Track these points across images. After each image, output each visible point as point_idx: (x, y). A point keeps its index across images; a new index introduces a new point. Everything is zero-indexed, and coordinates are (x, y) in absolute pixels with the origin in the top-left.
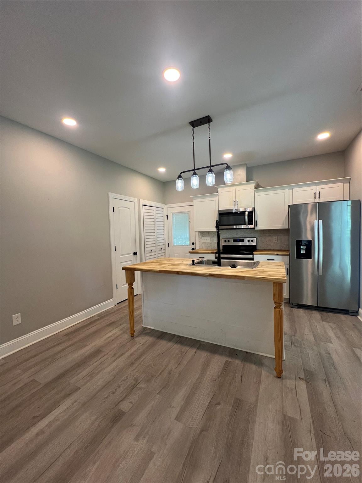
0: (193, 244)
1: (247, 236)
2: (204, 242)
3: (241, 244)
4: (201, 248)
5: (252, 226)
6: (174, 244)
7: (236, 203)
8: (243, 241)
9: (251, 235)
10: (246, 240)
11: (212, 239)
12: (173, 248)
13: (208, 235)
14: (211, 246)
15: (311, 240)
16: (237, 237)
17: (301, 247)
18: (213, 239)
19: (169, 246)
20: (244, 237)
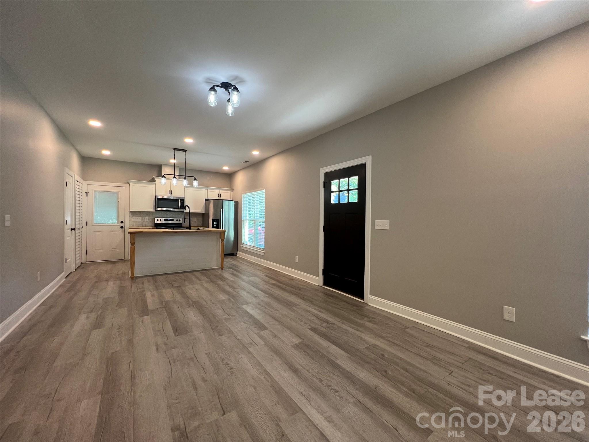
0: (122, 222)
1: (175, 216)
2: (135, 221)
3: (170, 222)
4: (131, 226)
5: (182, 210)
6: (95, 223)
7: (170, 192)
8: (173, 220)
9: (178, 216)
10: (175, 220)
11: (143, 218)
12: (93, 226)
13: (140, 215)
14: (142, 224)
15: (219, 220)
16: (167, 217)
17: (215, 223)
18: (145, 218)
19: (87, 225)
20: (173, 217)
